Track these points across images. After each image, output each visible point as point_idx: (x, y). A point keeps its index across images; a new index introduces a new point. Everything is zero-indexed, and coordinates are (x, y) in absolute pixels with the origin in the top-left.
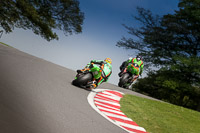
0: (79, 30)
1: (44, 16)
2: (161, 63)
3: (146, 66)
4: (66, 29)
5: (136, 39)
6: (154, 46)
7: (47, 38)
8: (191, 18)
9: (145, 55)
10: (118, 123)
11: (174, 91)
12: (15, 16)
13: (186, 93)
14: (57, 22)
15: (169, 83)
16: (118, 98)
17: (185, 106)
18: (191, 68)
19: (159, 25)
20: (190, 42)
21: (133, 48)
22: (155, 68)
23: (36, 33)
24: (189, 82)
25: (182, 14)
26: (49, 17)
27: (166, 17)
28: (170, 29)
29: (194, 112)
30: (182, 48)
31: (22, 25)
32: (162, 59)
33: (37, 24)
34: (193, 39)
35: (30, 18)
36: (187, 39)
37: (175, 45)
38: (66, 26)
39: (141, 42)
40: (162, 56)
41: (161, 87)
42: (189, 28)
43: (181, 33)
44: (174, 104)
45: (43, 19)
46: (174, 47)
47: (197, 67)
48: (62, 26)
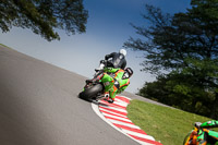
0: (82, 29)
1: (45, 14)
2: (172, 66)
3: (156, 69)
4: (69, 28)
5: (144, 40)
6: (164, 47)
7: (48, 38)
8: (205, 18)
9: (154, 57)
10: (124, 131)
11: (186, 97)
12: (13, 14)
13: (199, 99)
14: (58, 20)
15: (179, 88)
16: (125, 104)
17: (197, 113)
18: (204, 71)
19: (169, 24)
20: (204, 43)
21: (141, 49)
22: (165, 72)
23: (36, 32)
24: (202, 87)
25: (195, 13)
26: (50, 15)
27: (177, 15)
28: (182, 29)
30: (195, 49)
31: (19, 24)
32: (173, 62)
33: (37, 22)
34: (207, 40)
35: (29, 16)
36: (200, 40)
37: (187, 46)
38: (68, 25)
39: (150, 43)
40: (172, 58)
41: (172, 92)
42: (202, 28)
43: (194, 33)
44: (186, 110)
45: (43, 18)
46: (185, 49)
47: (211, 70)
48: (65, 25)
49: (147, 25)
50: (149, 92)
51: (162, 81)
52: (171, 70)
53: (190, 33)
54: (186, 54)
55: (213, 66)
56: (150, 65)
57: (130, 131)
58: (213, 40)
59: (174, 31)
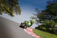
0: (20, 14)
1: (11, 10)
6: (40, 18)
7: (12, 16)
9: (37, 21)
14: (14, 12)
15: (43, 28)
19: (41, 13)
23: (9, 15)
25: (47, 10)
27: (43, 11)
28: (44, 14)
30: (47, 19)
32: (42, 22)
35: (7, 11)
38: (17, 13)
39: (36, 17)
42: (49, 14)
46: (45, 19)
47: (51, 24)
48: (16, 13)
49: (36, 13)
52: (41, 24)
53: (46, 15)
56: (36, 23)
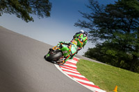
0: (48, 15)
1: (24, 5)
2: (105, 38)
3: (95, 40)
4: (39, 14)
5: (88, 21)
6: (100, 26)
7: (26, 20)
8: (126, 7)
9: (94, 32)
10: (75, 79)
11: (114, 57)
12: (4, 5)
13: (122, 59)
14: (33, 9)
15: (110, 52)
16: (76, 62)
17: (121, 68)
18: (126, 41)
19: (103, 11)
20: (126, 23)
21: (85, 27)
22: (101, 42)
23: (18, 16)
24: (124, 51)
25: (120, 4)
26: (27, 6)
27: (108, 6)
28: (111, 15)
29: (127, 71)
30: (120, 27)
31: (8, 11)
32: (106, 35)
33: (19, 10)
34: (128, 21)
35: (14, 6)
36: (123, 21)
37: (115, 25)
38: (39, 12)
39: (92, 23)
40: (106, 33)
41: (105, 54)
42: (124, 13)
43: (119, 17)
44: (114, 66)
45: (23, 7)
46: (114, 27)
47: (131, 41)
48: (37, 12)
49: (90, 12)
50: (91, 54)
51: (99, 47)
52: (104, 40)
53: (117, 17)
54: (114, 30)
55: (131, 38)
56: (91, 37)
57: (79, 79)
58: (131, 22)
59: (107, 16)
